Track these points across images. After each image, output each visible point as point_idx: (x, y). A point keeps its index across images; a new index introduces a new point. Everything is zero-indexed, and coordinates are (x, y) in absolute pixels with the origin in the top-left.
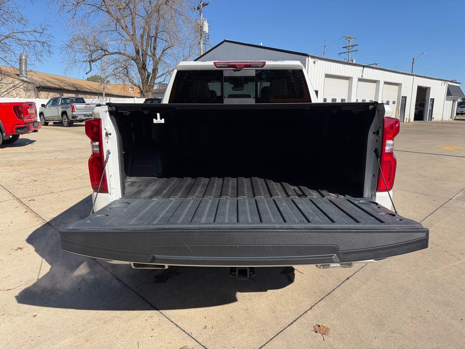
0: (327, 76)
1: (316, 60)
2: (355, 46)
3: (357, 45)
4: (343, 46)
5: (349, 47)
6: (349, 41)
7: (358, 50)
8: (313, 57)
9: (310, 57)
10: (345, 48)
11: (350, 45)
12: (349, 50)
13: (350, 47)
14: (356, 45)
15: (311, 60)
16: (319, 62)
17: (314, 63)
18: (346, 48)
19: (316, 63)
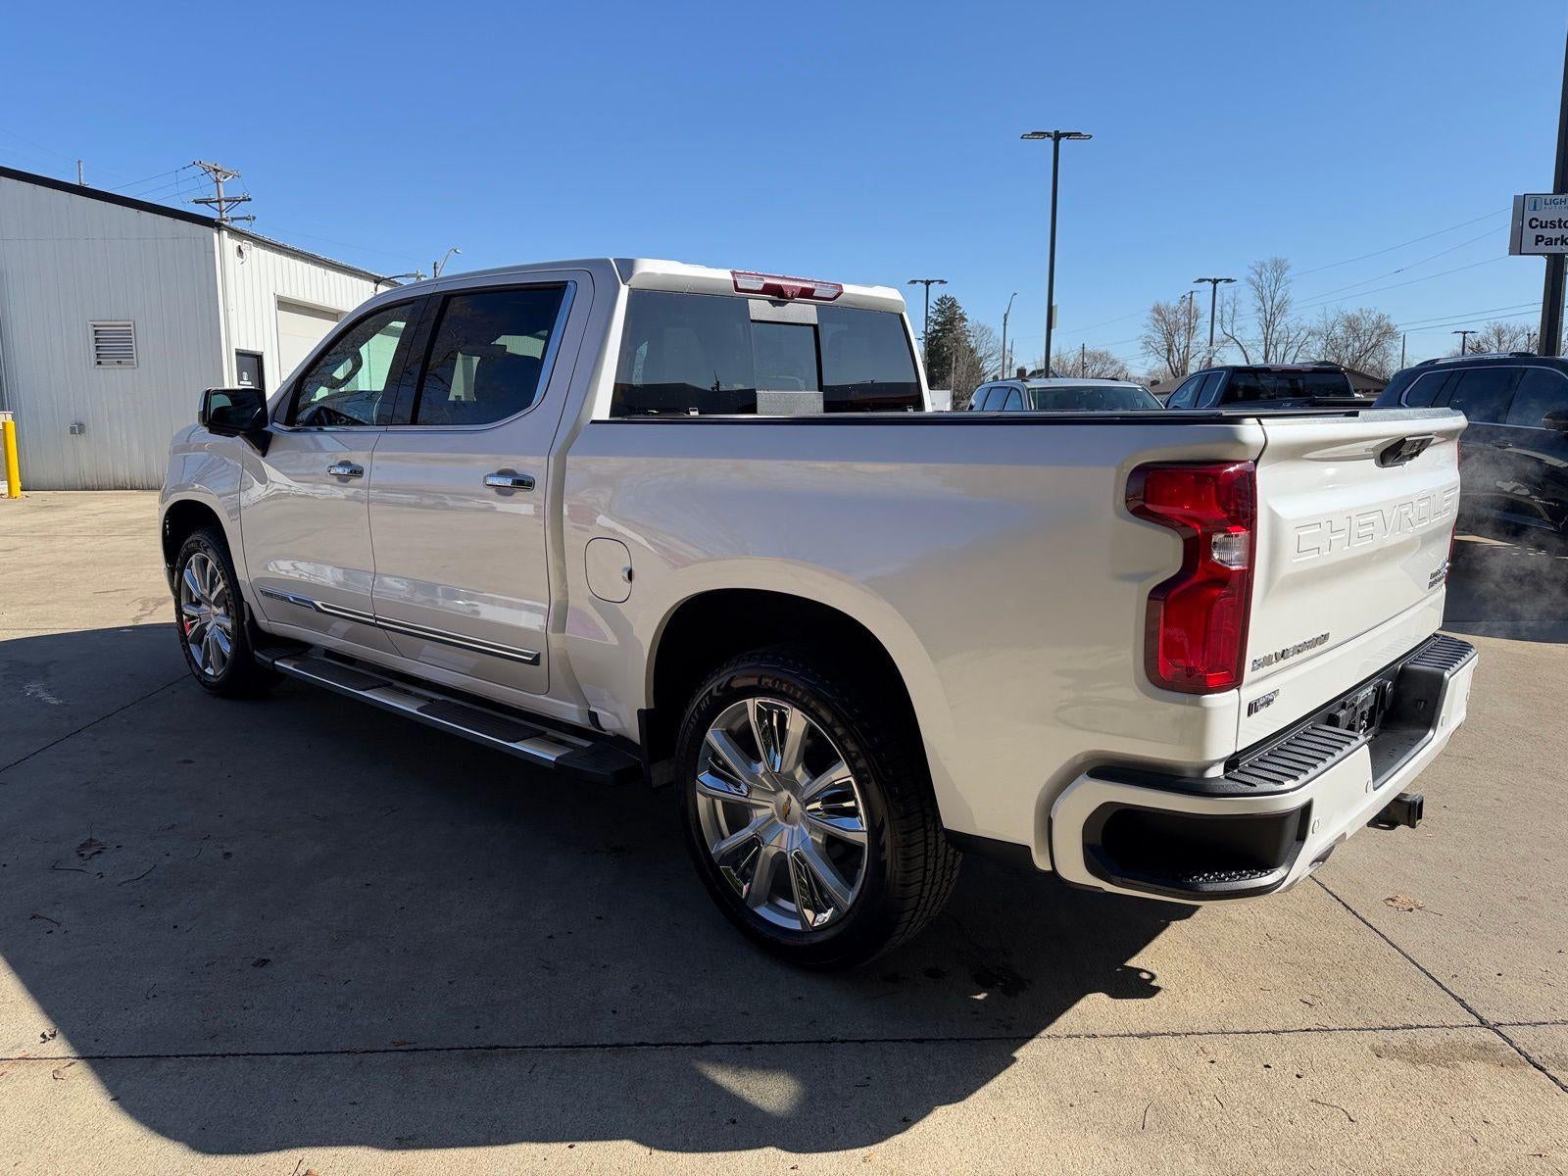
0: (285, 304)
1: (246, 245)
2: (240, 201)
3: (250, 200)
4: (197, 198)
5: (219, 201)
6: (217, 181)
7: (254, 218)
8: (235, 233)
9: (225, 233)
10: (203, 204)
11: (222, 196)
12: (221, 212)
13: (224, 205)
14: (244, 200)
15: (230, 244)
16: (254, 253)
17: (240, 251)
18: (206, 203)
19: (246, 252)
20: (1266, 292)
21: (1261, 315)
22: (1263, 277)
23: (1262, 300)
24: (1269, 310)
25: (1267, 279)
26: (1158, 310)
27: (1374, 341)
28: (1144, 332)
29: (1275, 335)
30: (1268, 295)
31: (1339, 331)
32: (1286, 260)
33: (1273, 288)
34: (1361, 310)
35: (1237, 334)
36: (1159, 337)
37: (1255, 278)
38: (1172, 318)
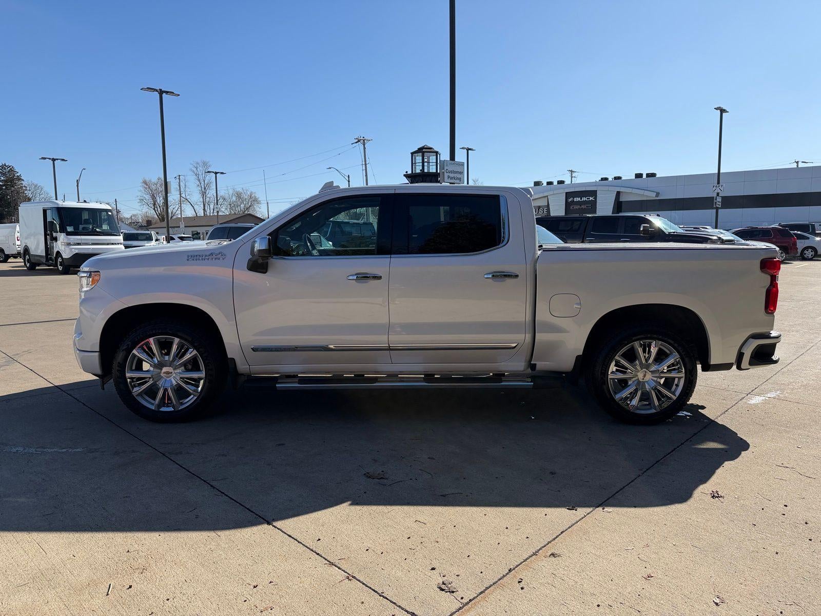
20: (201, 177)
21: (200, 189)
22: (198, 169)
23: (199, 181)
24: (203, 186)
25: (200, 170)
26: (145, 182)
27: (250, 204)
28: (139, 194)
29: (208, 199)
30: (202, 179)
31: (234, 199)
32: (208, 162)
33: (204, 176)
34: (242, 189)
35: (188, 197)
36: (148, 197)
37: (195, 169)
38: (154, 187)
